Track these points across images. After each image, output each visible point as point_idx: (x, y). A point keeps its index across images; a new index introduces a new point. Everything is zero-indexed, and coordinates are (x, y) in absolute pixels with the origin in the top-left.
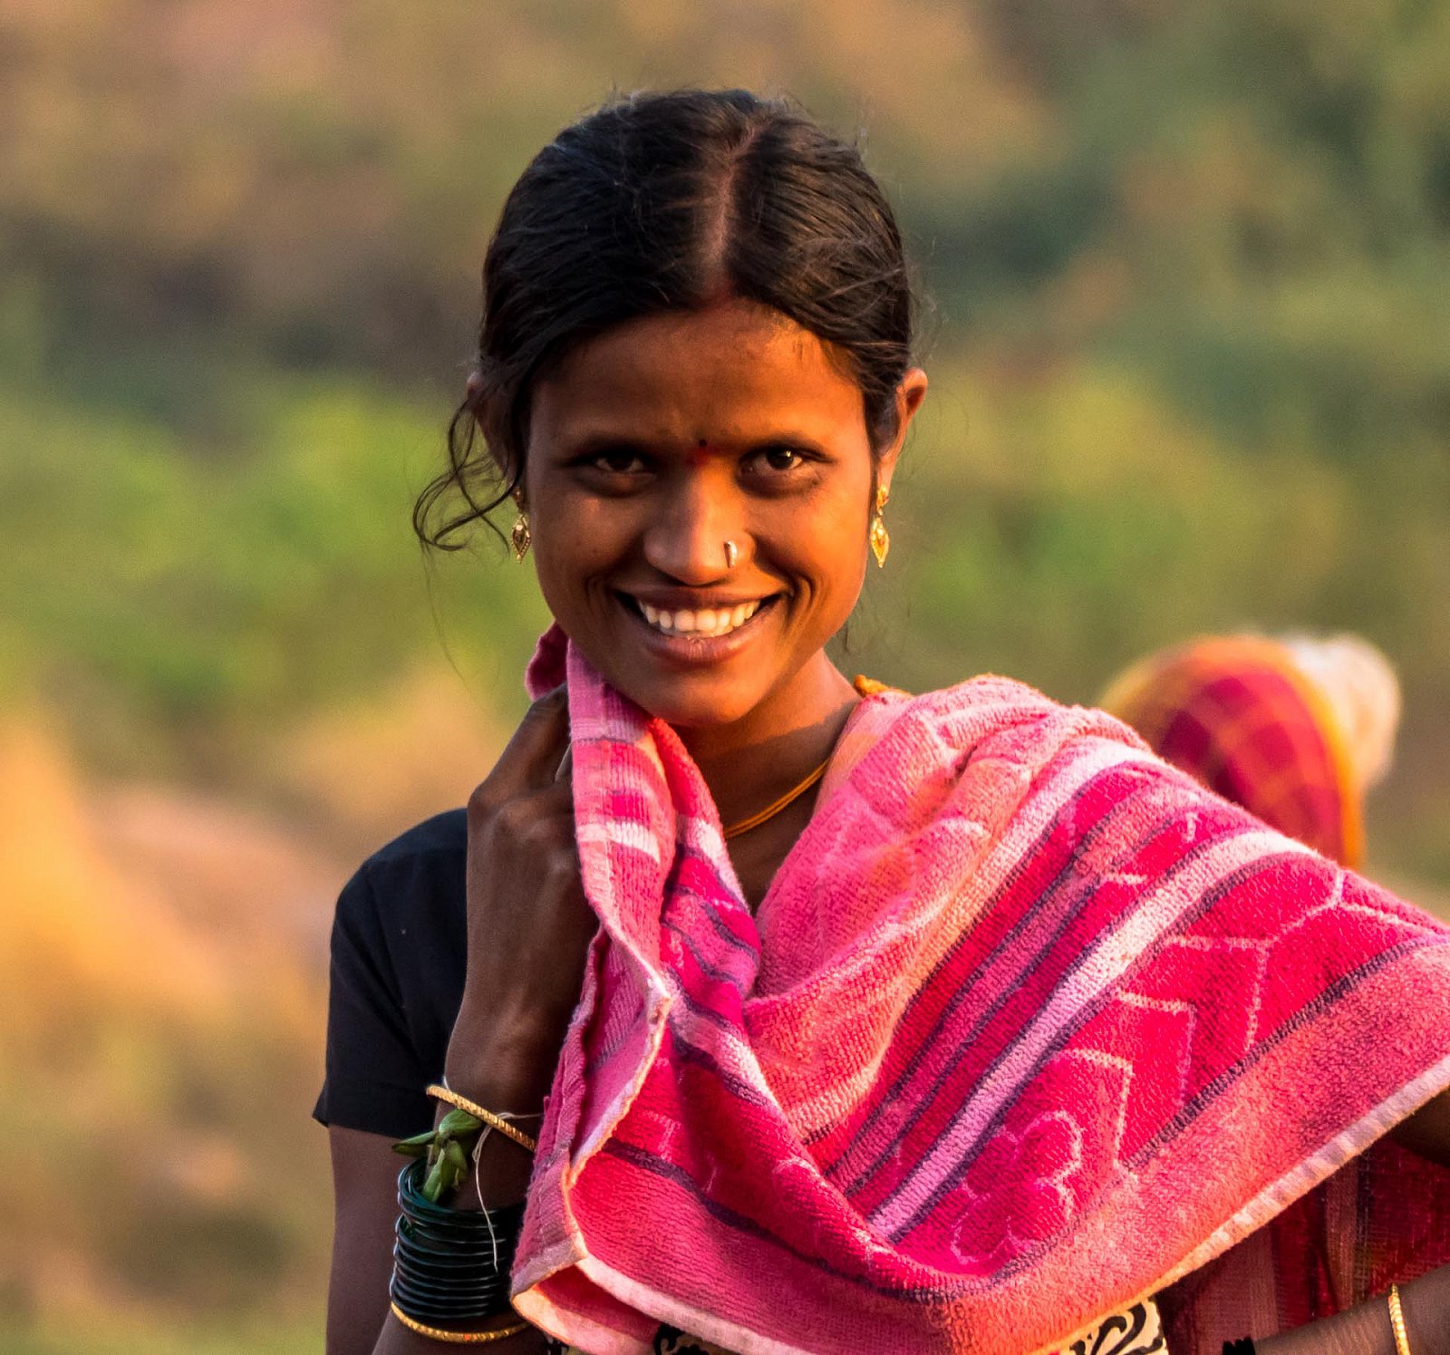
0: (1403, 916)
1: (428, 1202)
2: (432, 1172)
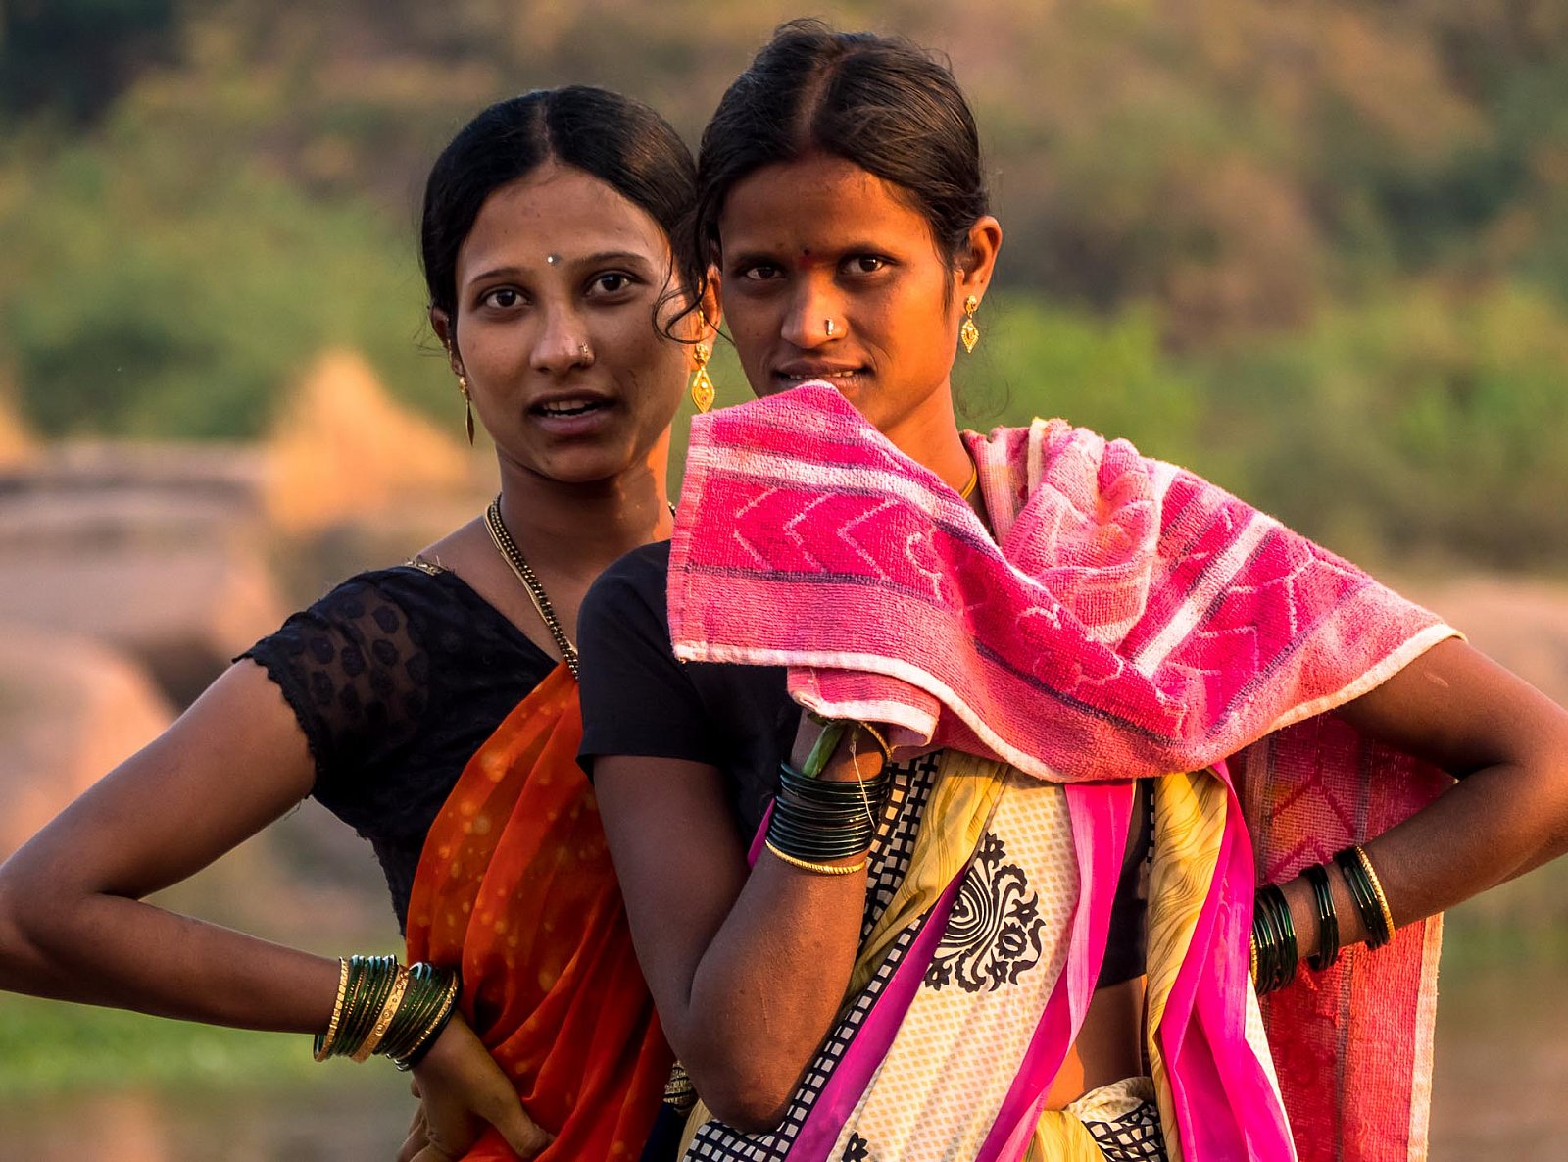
1: (808, 777)
2: (810, 757)
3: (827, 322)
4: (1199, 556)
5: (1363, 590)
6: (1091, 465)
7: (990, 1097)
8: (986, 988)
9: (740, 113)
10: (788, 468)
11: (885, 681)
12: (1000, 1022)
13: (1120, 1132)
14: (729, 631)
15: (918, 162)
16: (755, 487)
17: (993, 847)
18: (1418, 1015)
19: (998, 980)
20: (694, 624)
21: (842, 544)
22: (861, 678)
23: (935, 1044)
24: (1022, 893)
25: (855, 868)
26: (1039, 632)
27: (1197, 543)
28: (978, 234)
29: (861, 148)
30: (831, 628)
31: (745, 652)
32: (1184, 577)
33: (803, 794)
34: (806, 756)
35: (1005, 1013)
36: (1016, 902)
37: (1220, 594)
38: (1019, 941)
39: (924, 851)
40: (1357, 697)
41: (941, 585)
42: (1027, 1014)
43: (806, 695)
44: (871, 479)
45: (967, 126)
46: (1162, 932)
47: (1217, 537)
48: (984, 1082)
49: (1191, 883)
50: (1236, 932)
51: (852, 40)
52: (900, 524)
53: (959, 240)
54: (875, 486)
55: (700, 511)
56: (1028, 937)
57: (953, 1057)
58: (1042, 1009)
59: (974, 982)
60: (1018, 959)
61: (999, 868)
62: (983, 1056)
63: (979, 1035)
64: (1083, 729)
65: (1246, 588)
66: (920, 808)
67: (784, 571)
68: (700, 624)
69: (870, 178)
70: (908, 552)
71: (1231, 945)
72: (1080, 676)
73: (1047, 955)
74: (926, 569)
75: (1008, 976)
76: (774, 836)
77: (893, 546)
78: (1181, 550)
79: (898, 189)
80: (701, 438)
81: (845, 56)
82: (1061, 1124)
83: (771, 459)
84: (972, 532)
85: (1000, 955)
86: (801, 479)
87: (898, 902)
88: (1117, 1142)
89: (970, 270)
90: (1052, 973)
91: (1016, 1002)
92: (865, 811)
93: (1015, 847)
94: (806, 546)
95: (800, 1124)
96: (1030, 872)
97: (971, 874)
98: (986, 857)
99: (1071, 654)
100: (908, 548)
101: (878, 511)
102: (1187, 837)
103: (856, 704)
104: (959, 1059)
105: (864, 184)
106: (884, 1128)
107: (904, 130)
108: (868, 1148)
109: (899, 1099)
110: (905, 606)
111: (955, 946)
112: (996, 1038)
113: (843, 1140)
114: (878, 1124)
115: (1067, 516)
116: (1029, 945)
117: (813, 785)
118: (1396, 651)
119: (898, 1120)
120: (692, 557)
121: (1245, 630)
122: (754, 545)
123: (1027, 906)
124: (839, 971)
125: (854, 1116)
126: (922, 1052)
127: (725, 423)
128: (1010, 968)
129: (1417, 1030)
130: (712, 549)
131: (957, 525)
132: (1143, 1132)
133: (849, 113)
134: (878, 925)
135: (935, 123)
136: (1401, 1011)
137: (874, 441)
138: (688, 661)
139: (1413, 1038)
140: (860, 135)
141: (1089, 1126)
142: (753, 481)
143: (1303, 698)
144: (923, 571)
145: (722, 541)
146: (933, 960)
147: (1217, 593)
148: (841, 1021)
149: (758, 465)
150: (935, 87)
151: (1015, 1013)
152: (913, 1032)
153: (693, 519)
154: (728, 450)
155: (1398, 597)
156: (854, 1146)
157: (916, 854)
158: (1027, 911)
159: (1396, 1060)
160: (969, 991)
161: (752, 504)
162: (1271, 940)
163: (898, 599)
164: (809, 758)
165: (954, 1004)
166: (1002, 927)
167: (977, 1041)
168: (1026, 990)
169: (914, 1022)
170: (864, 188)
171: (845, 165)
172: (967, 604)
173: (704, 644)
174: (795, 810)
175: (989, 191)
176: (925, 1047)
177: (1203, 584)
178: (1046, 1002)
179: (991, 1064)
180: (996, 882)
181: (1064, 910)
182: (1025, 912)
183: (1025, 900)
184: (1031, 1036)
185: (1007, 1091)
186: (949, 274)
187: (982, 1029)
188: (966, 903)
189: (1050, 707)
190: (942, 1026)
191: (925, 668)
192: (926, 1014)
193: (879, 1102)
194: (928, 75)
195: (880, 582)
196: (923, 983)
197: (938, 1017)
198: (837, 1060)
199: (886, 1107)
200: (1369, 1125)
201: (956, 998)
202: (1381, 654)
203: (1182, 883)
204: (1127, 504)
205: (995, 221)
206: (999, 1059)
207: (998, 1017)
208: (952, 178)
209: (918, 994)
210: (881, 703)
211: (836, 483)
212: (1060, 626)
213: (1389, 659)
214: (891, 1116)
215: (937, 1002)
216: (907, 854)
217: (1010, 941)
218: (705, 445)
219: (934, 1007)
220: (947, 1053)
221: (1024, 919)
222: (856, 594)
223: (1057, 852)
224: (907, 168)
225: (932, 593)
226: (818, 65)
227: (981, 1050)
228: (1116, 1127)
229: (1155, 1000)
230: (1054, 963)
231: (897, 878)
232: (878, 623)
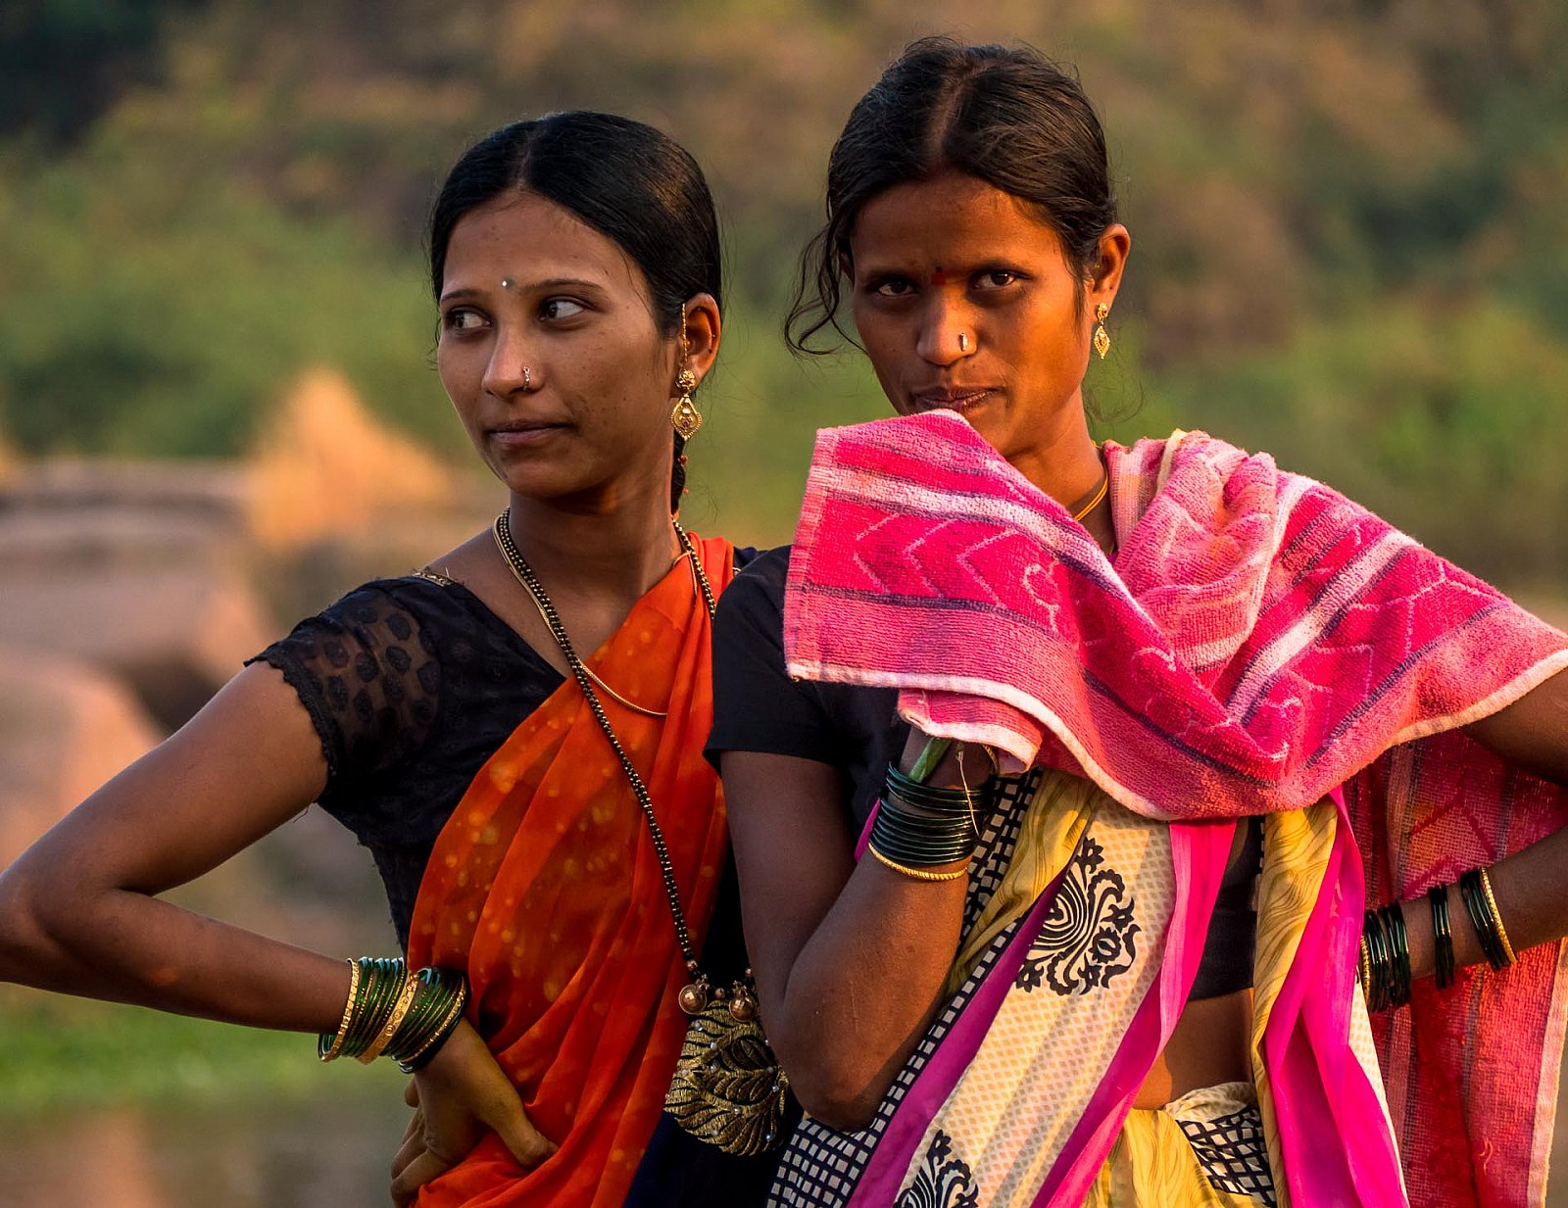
0: (1481, 590)
1: (915, 783)
2: (918, 763)
3: (961, 338)
4: (1323, 571)
5: (1497, 611)
6: (1217, 477)
7: (1075, 1098)
8: (1079, 990)
9: (871, 133)
10: (910, 494)
11: (994, 705)
12: (1090, 1025)
13: (1214, 1132)
14: (843, 652)
15: (1049, 177)
16: (876, 510)
17: (1091, 852)
18: (1546, 1038)
19: (1090, 983)
20: (809, 643)
21: (959, 570)
22: (970, 701)
23: (1023, 1046)
24: (1119, 899)
25: (956, 875)
26: (1152, 672)
27: (1322, 557)
28: (1107, 244)
29: (993, 167)
30: (945, 652)
31: (858, 673)
32: (1308, 590)
33: (908, 798)
34: (914, 761)
35: (1094, 1017)
36: (1112, 907)
37: (1340, 610)
38: (1114, 946)
39: (1022, 855)
40: (1484, 716)
41: (1057, 617)
42: (1117, 1018)
43: (911, 712)
44: (993, 508)
45: (1097, 139)
46: (1268, 942)
47: (1345, 551)
48: (1069, 1084)
49: (1297, 895)
50: (1344, 945)
51: (983, 54)
52: (1018, 554)
53: (1088, 251)
54: (997, 515)
55: (819, 531)
56: (1122, 942)
57: (1041, 1058)
58: (1133, 1013)
59: (1065, 985)
60: (1111, 963)
61: (1096, 873)
62: (1070, 1058)
63: (1067, 1037)
64: (1190, 773)
65: (1368, 605)
66: (1022, 811)
67: (901, 595)
68: (815, 644)
69: (1001, 195)
70: (1025, 582)
71: (1339, 956)
72: (1190, 721)
73: (1141, 960)
74: (1043, 599)
75: (1100, 980)
76: (878, 841)
77: (1010, 574)
78: (1305, 564)
79: (1029, 205)
80: (824, 459)
81: (974, 73)
82: (1153, 1123)
83: (893, 484)
84: (1093, 568)
85: (1093, 959)
86: (923, 506)
87: (993, 904)
88: (1210, 1142)
89: (1100, 277)
90: (1145, 978)
91: (1107, 1007)
92: (970, 819)
93: (1113, 853)
94: (925, 571)
95: (888, 1119)
96: (1128, 878)
97: (1068, 878)
98: (1083, 861)
99: (1181, 698)
100: (1026, 577)
101: (998, 539)
102: (1296, 848)
103: (963, 725)
104: (1046, 1060)
105: (996, 201)
106: (968, 1126)
107: (1035, 147)
108: (952, 1145)
109: (985, 1098)
110: (1019, 634)
111: (1049, 948)
112: (1084, 1041)
113: (928, 1137)
114: (962, 1122)
115: (1184, 527)
116: (1123, 950)
117: (918, 790)
118: (1527, 672)
119: (982, 1119)
120: (810, 577)
121: (1362, 648)
122: (873, 568)
123: (1123, 912)
124: (933, 976)
125: (940, 1113)
126: (1010, 1053)
127: (849, 444)
128: (1102, 972)
129: (1545, 1054)
130: (831, 573)
131: (1080, 559)
132: (1240, 1135)
133: (980, 133)
134: (976, 927)
135: (1064, 137)
136: (1530, 1034)
137: (999, 471)
138: (801, 678)
139: (1540, 1061)
140: (991, 153)
141: (1183, 1125)
142: (874, 504)
143: (1422, 716)
144: (1040, 602)
145: (840, 563)
146: (1026, 961)
147: (1337, 609)
148: (934, 1019)
149: (879, 489)
150: (1064, 99)
151: (1105, 1016)
152: (1002, 1032)
153: (811, 540)
154: (849, 472)
155: (1535, 618)
156: (938, 1143)
157: (1015, 856)
158: (1123, 917)
159: (1520, 1082)
160: (1060, 994)
161: (872, 528)
162: (1384, 956)
163: (1012, 627)
164: (917, 765)
165: (1044, 1006)
166: (1097, 931)
167: (1065, 1043)
168: (1117, 994)
169: (1004, 1023)
170: (995, 205)
171: (976, 183)
172: (1085, 638)
173: (817, 663)
174: (898, 816)
175: (1117, 200)
176: (1013, 1048)
177: (1323, 600)
178: (1137, 1006)
179: (1078, 1066)
180: (1092, 887)
181: (1161, 917)
182: (1122, 917)
183: (1121, 906)
184: (1120, 1040)
185: (1093, 1094)
186: (1079, 285)
187: (1071, 1032)
188: (1061, 906)
189: (1160, 749)
190: (1032, 1028)
191: (1035, 695)
192: (1016, 1015)
193: (965, 1101)
194: (1056, 87)
195: (995, 609)
196: (1015, 983)
197: (1028, 1018)
198: (928, 1058)
199: (972, 1105)
200: (1491, 1147)
201: (1047, 1000)
202: (1509, 675)
203: (1288, 894)
204: (1243, 516)
205: (1124, 229)
206: (1086, 1061)
207: (1088, 1020)
208: (1080, 192)
209: (1009, 995)
210: (988, 726)
211: (957, 510)
212: (1174, 669)
213: (1518, 680)
214: (976, 1115)
215: (1027, 1003)
216: (1007, 857)
217: (1105, 946)
218: (827, 466)
219: (1024, 1008)
220: (1035, 1054)
221: (1120, 925)
222: (971, 621)
223: (1155, 859)
224: (1037, 185)
225: (1047, 623)
226: (948, 84)
227: (1069, 1053)
228: (1210, 1127)
229: (1258, 1010)
230: (1148, 968)
231: (996, 880)
232: (990, 648)
